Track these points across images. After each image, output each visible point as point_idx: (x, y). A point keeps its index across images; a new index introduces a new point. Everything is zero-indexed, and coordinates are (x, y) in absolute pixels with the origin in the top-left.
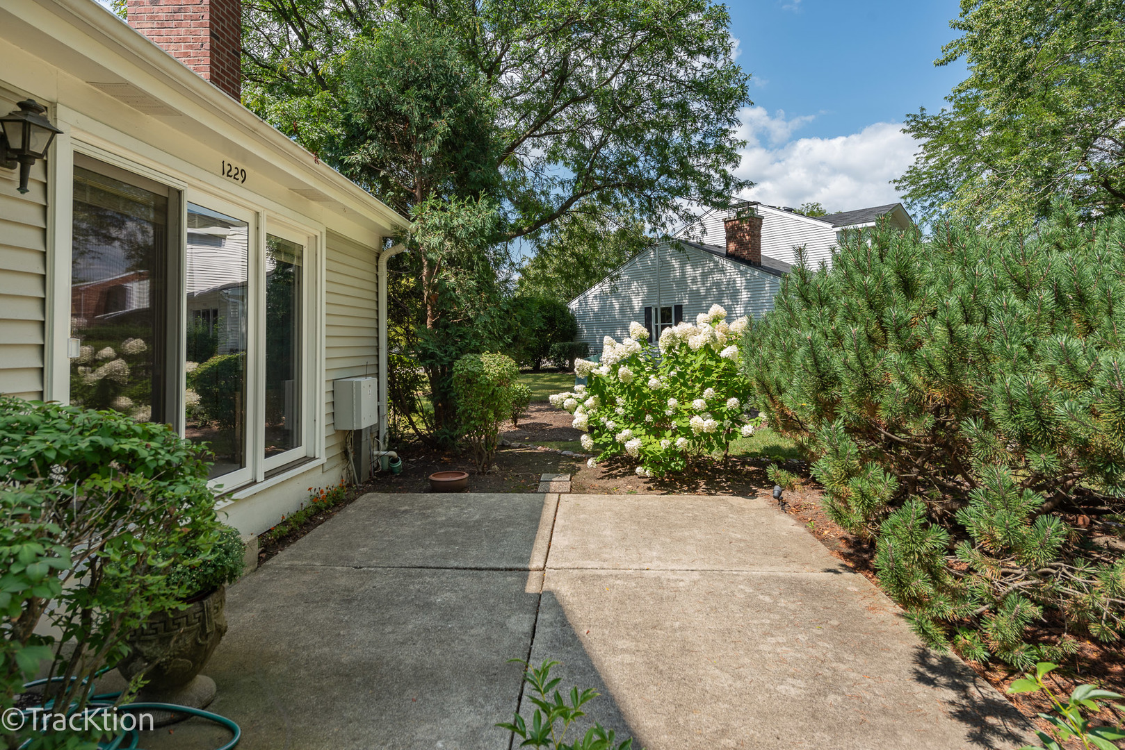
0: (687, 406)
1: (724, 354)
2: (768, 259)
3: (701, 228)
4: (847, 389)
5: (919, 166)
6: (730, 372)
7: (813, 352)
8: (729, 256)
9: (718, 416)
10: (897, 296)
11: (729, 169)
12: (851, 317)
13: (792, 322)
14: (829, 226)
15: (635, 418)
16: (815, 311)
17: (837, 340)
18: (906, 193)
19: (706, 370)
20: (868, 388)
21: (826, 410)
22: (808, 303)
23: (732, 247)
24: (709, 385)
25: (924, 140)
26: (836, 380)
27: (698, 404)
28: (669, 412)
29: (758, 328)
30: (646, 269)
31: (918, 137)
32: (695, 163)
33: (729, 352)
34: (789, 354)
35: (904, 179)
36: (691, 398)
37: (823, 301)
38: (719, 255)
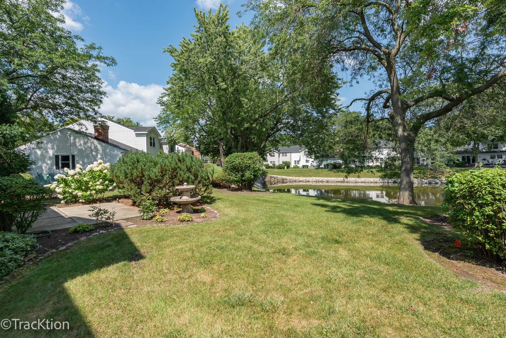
0: (94, 184)
1: (104, 172)
2: (111, 140)
3: (85, 128)
4: (129, 175)
5: (161, 115)
6: (105, 176)
7: (125, 170)
8: (96, 138)
9: (103, 185)
10: (136, 163)
11: (96, 108)
12: (130, 166)
13: (122, 166)
14: (133, 131)
15: (79, 188)
16: (125, 164)
17: (128, 169)
18: (157, 122)
19: (99, 176)
20: (132, 174)
21: (126, 178)
22: (124, 163)
23: (97, 134)
24: (100, 179)
25: (163, 107)
26: (128, 174)
27: (98, 183)
28: (89, 186)
29: (113, 166)
30: (55, 139)
31: (161, 106)
32: (81, 104)
33: (105, 171)
34: (121, 171)
35: (157, 118)
36: (96, 182)
37: (126, 163)
38: (92, 137)
